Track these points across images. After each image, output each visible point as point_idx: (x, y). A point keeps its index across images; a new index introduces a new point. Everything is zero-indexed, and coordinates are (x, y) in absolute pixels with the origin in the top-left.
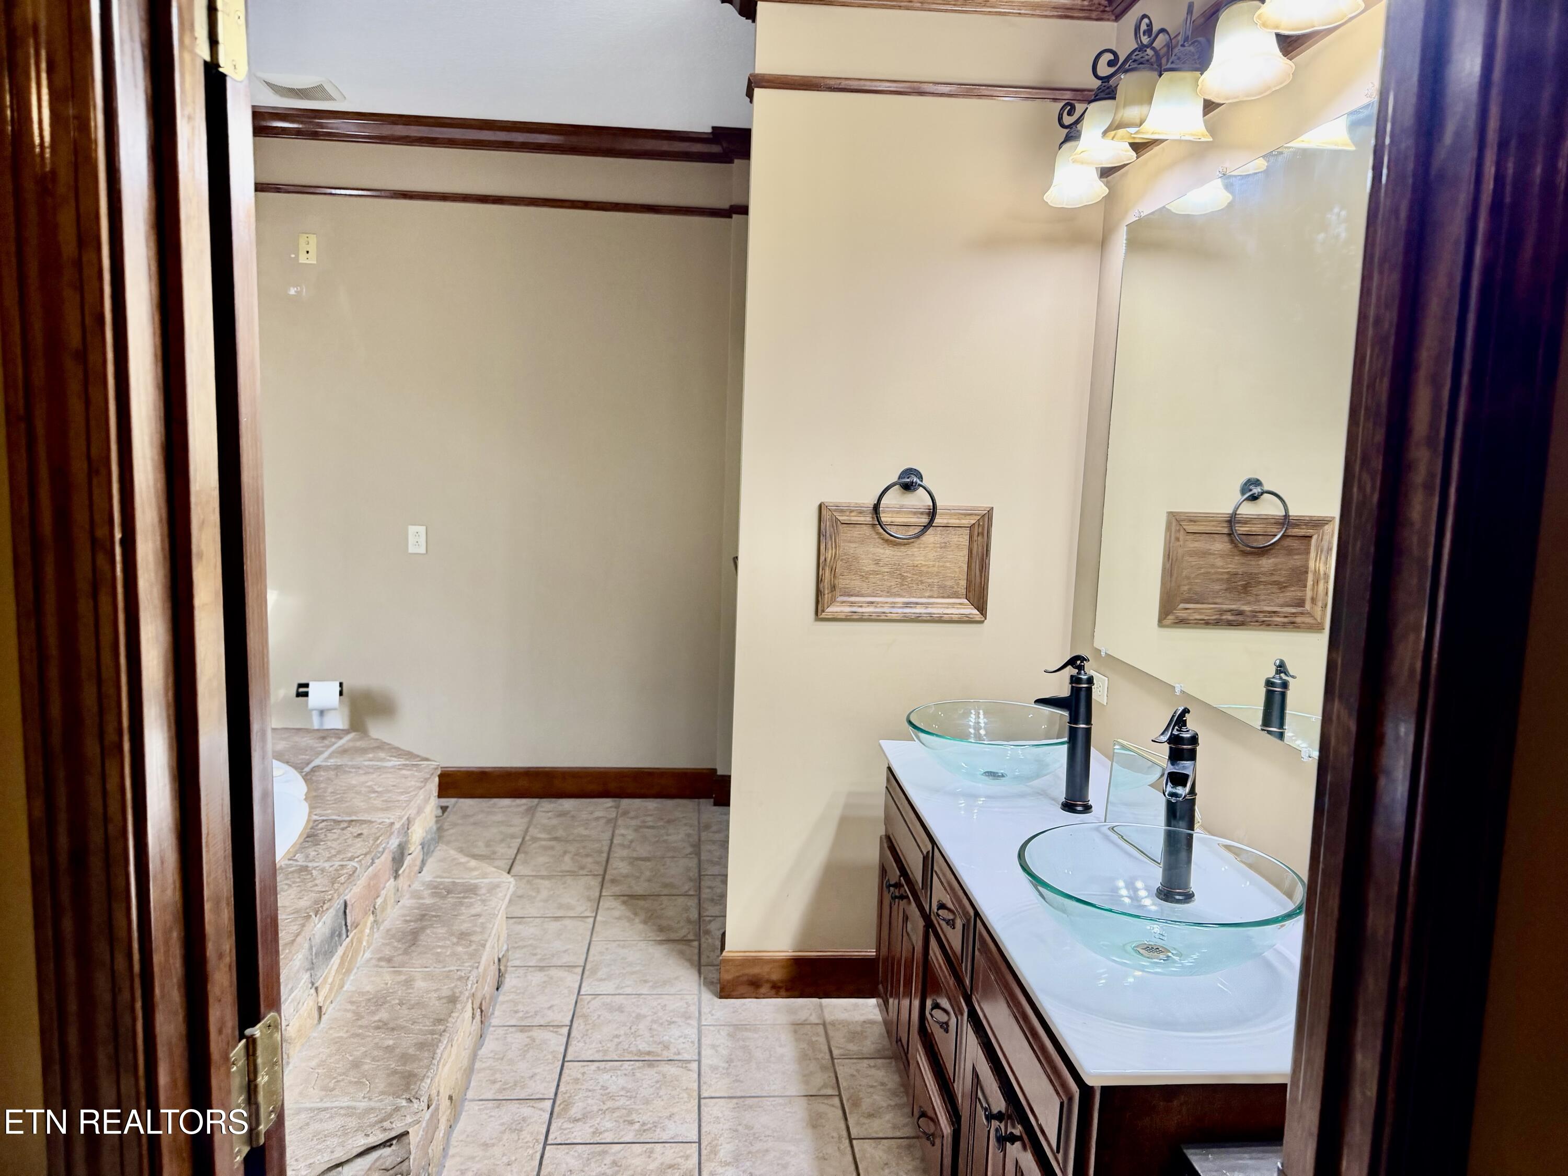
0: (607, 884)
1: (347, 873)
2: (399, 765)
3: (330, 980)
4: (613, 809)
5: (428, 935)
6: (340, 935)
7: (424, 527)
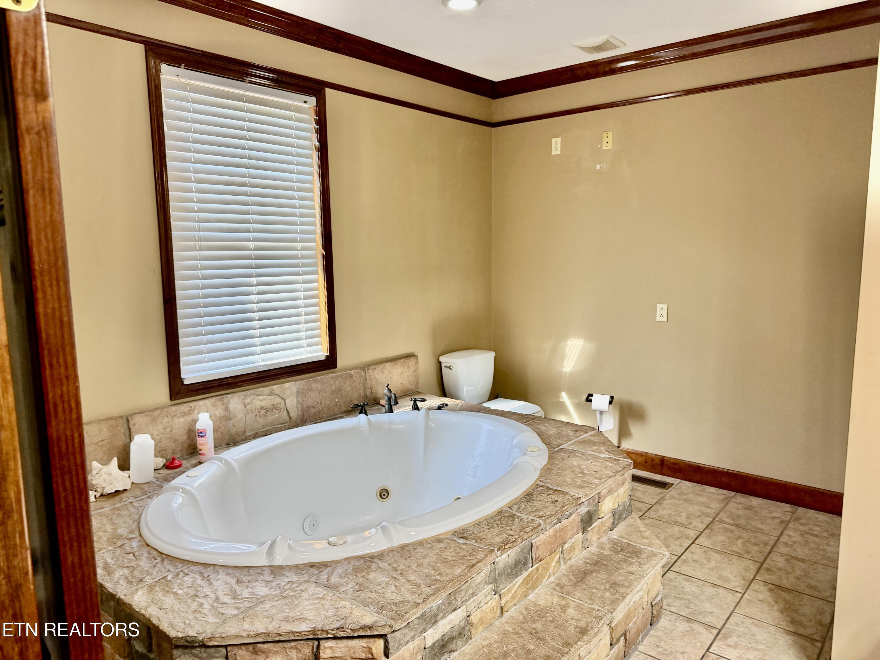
0: (762, 571)
1: (532, 526)
2: (608, 458)
3: (513, 591)
4: (790, 514)
5: (593, 577)
6: (525, 564)
7: (667, 305)
